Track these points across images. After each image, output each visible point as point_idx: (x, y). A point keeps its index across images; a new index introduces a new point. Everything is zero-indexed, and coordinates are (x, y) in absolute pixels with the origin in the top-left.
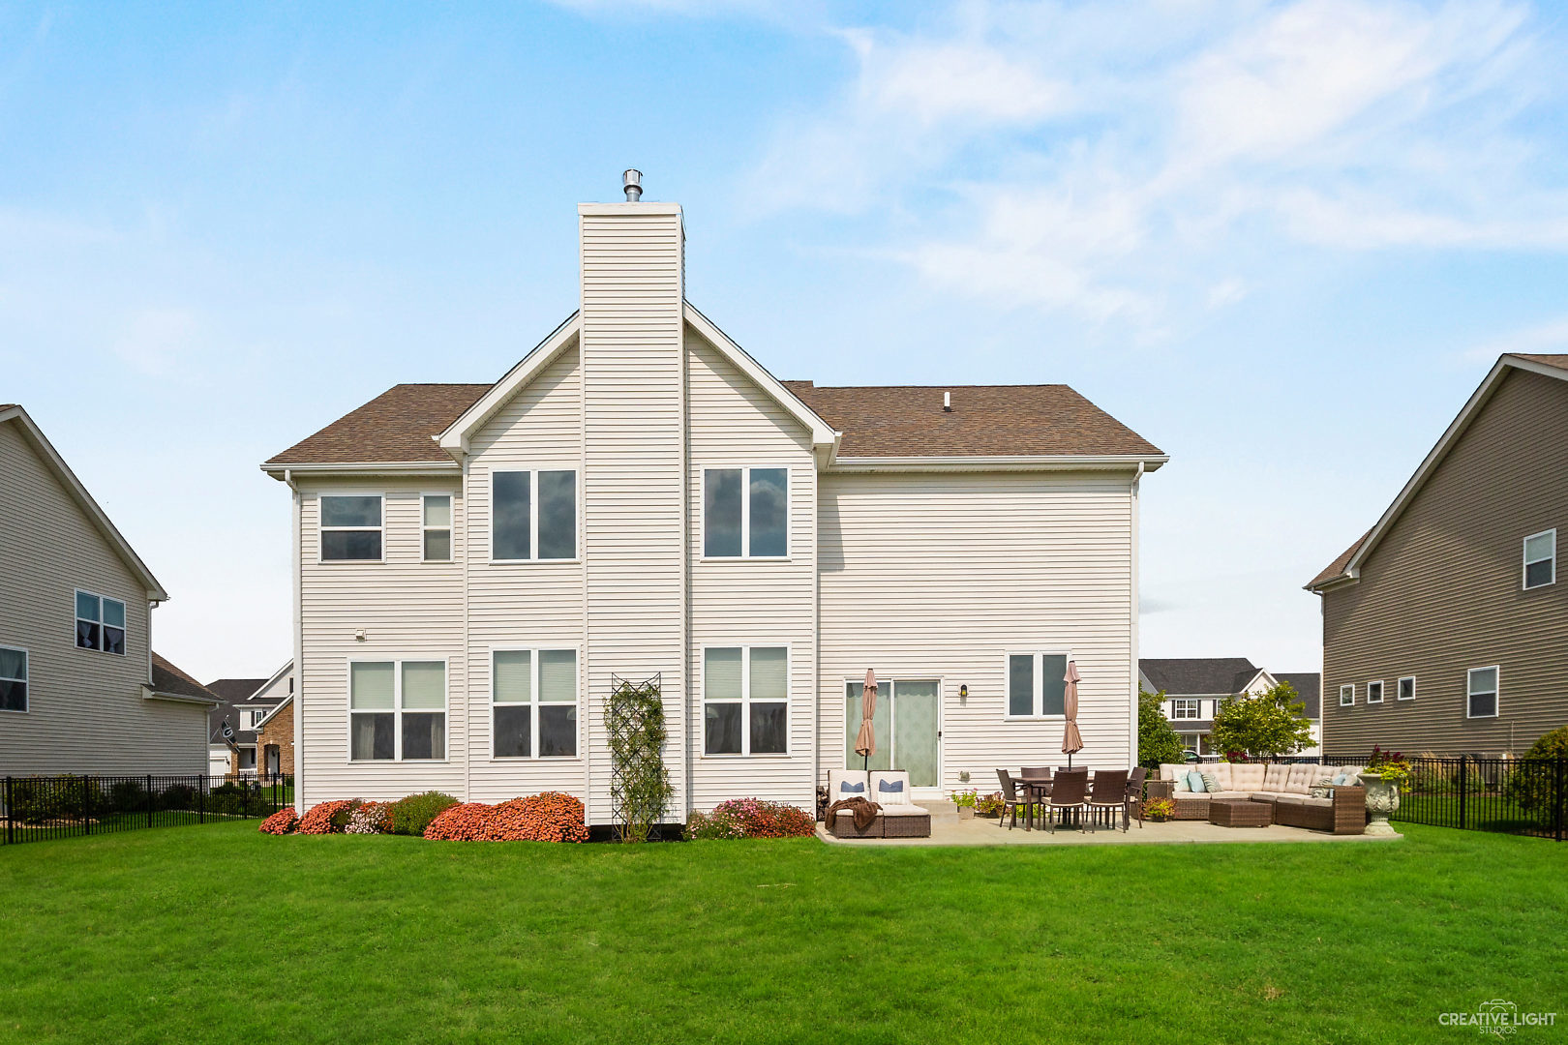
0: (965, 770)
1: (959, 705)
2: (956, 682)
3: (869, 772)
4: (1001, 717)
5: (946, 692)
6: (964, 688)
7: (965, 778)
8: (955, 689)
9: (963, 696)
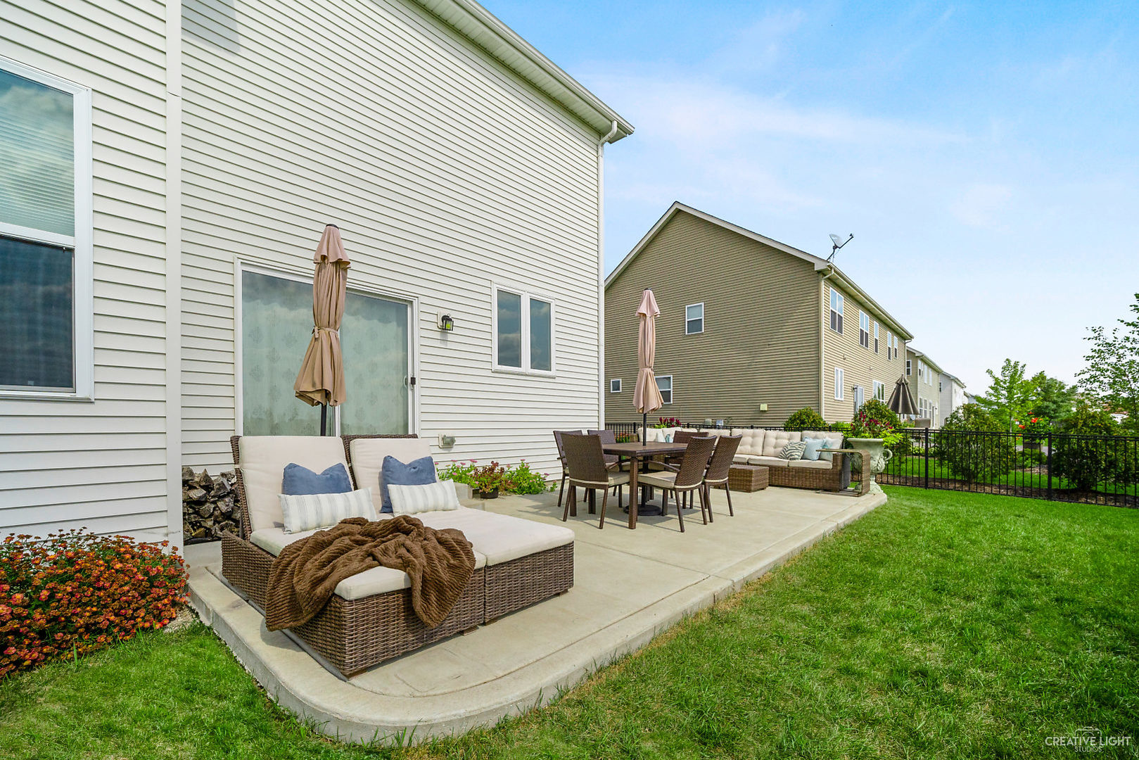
0: (449, 434)
1: (438, 344)
2: (435, 310)
3: (347, 440)
4: (488, 366)
5: (422, 322)
6: (446, 319)
7: (448, 443)
8: (434, 318)
9: (444, 330)
